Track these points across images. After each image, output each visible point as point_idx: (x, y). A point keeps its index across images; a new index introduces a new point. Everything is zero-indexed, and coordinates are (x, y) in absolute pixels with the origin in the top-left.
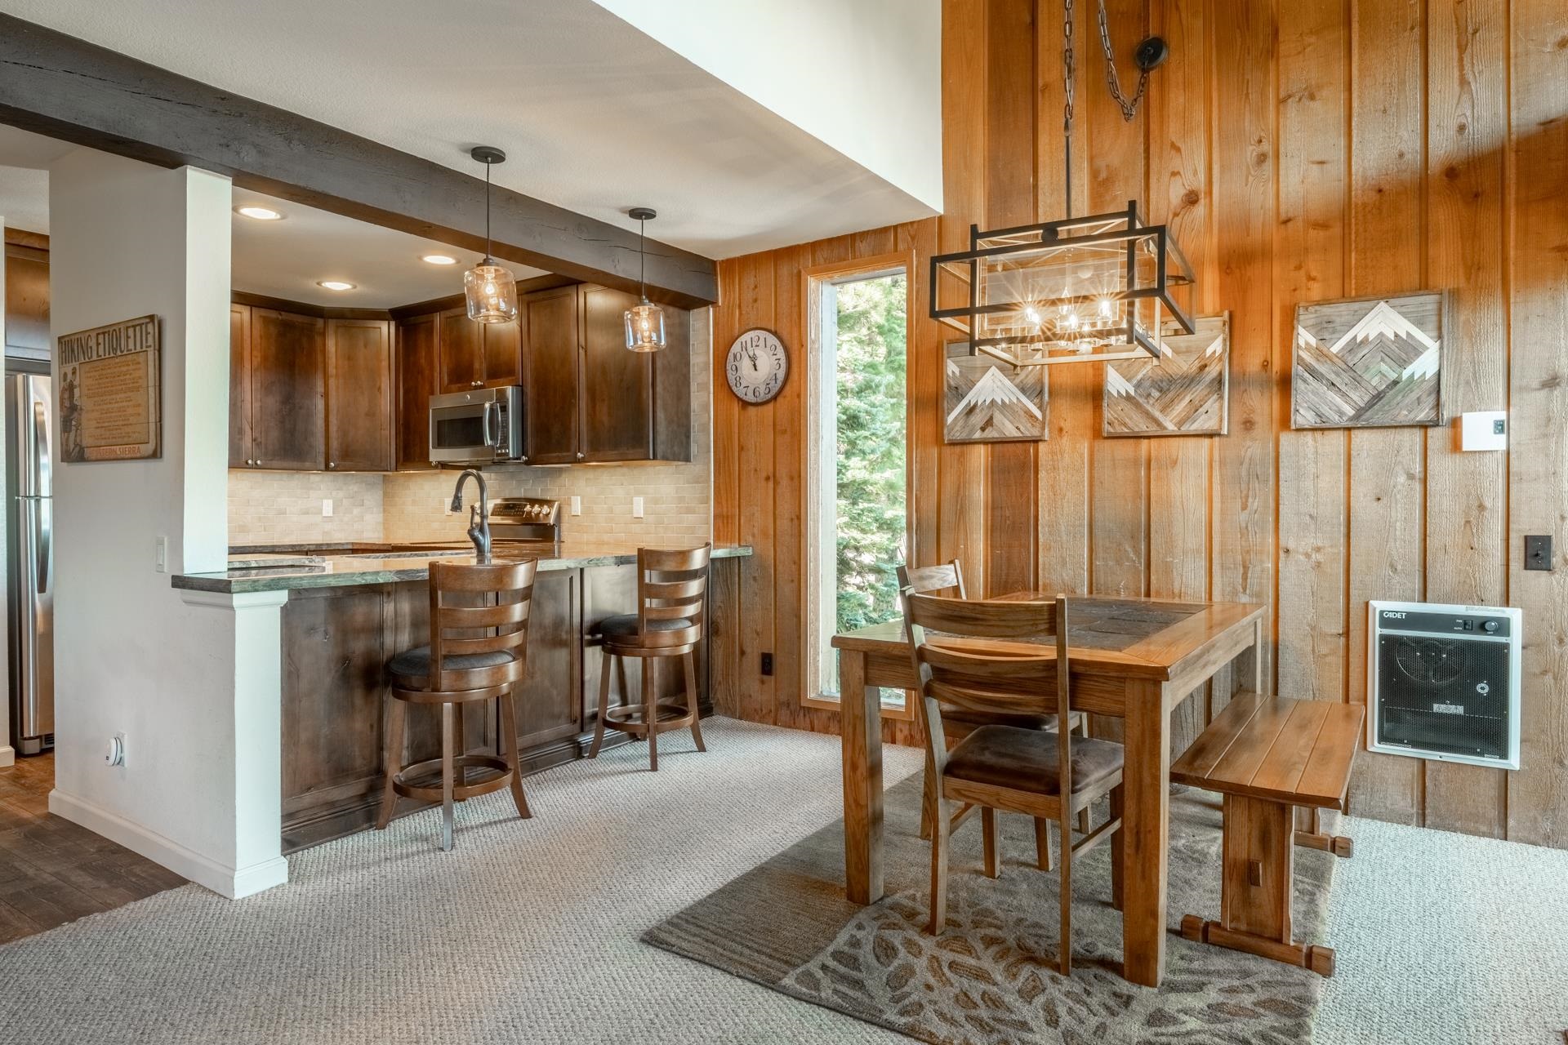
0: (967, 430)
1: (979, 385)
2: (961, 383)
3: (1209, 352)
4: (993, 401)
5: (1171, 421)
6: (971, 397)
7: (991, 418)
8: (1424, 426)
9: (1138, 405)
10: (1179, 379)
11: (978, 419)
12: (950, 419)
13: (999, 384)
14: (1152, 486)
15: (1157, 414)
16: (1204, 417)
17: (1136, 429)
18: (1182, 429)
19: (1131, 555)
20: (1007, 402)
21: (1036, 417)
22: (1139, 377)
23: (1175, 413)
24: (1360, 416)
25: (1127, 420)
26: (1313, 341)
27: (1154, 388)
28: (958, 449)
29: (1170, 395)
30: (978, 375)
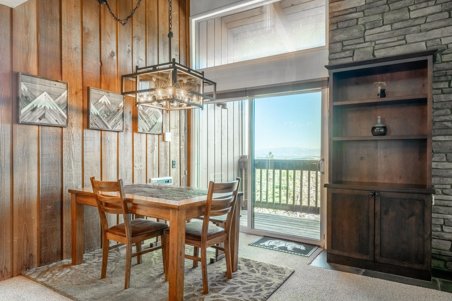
0: (32, 118)
1: (38, 98)
2: (29, 95)
3: (120, 106)
4: (45, 107)
5: (110, 126)
6: (34, 103)
7: (44, 114)
8: (159, 135)
9: (100, 119)
10: (112, 112)
11: (38, 114)
12: (23, 111)
13: (48, 100)
14: (102, 147)
15: (106, 123)
16: (119, 126)
17: (100, 127)
18: (113, 129)
19: (97, 171)
20: (52, 109)
21: (64, 117)
22: (101, 109)
23: (111, 123)
24: (150, 130)
25: (97, 124)
26: (142, 109)
27: (106, 114)
28: (24, 126)
29: (110, 117)
30: (38, 94)
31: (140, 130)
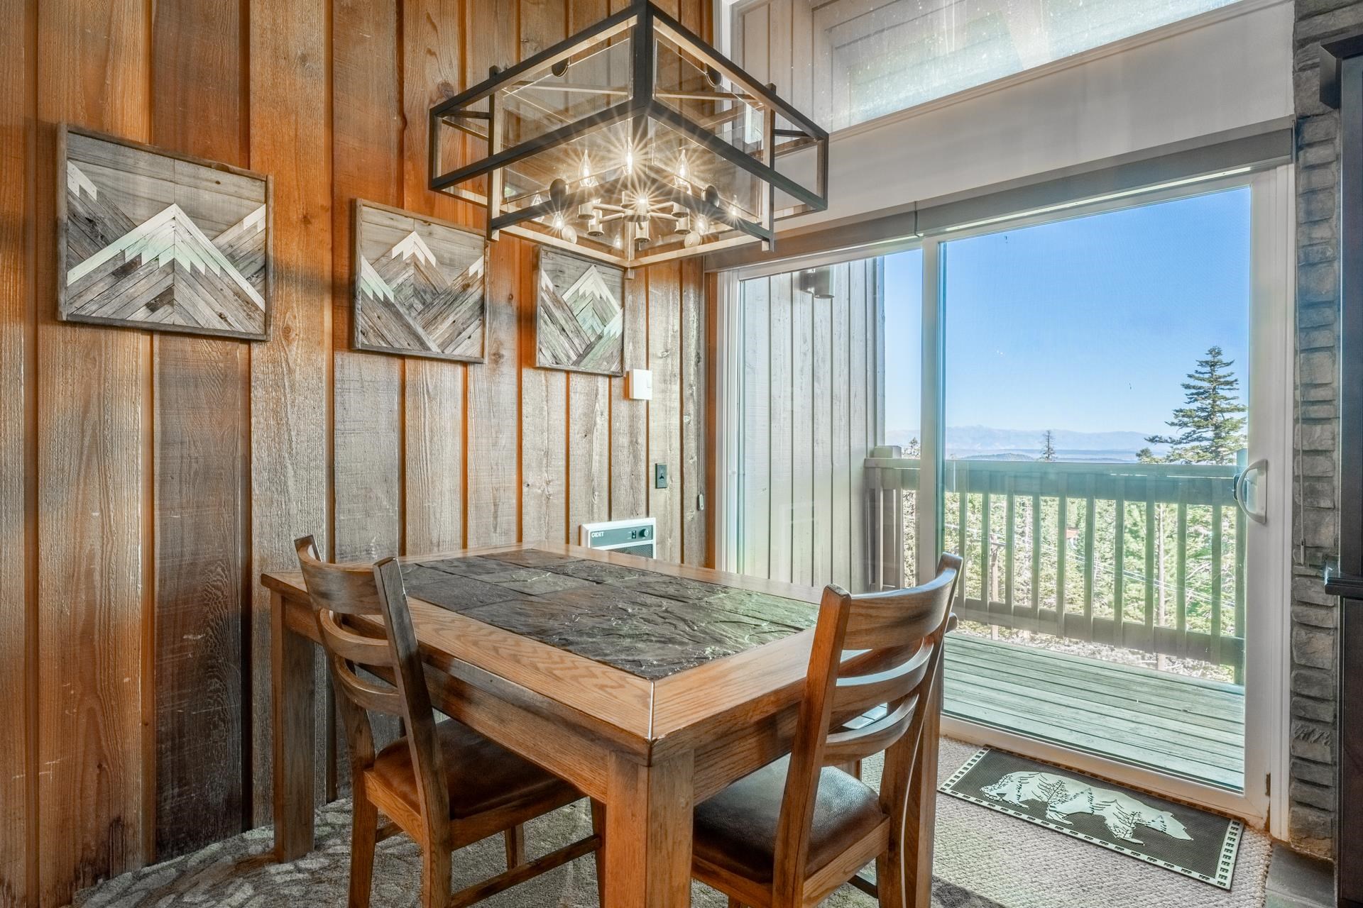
0: (116, 303)
1: (143, 229)
2: (102, 213)
3: (472, 271)
4: (173, 264)
5: (435, 341)
6: (126, 245)
7: (169, 291)
8: (610, 377)
9: (398, 315)
10: (442, 294)
11: (141, 288)
12: (75, 275)
13: (187, 237)
14: (407, 417)
15: (420, 331)
16: (467, 341)
17: (397, 345)
18: (446, 352)
19: (385, 503)
20: (202, 269)
21: (254, 305)
22: (400, 280)
23: (439, 332)
24: (581, 361)
25: (385, 332)
26: (551, 286)
27: (417, 298)
28: (85, 335)
29: (434, 311)
30: (141, 211)
31: (544, 358)
